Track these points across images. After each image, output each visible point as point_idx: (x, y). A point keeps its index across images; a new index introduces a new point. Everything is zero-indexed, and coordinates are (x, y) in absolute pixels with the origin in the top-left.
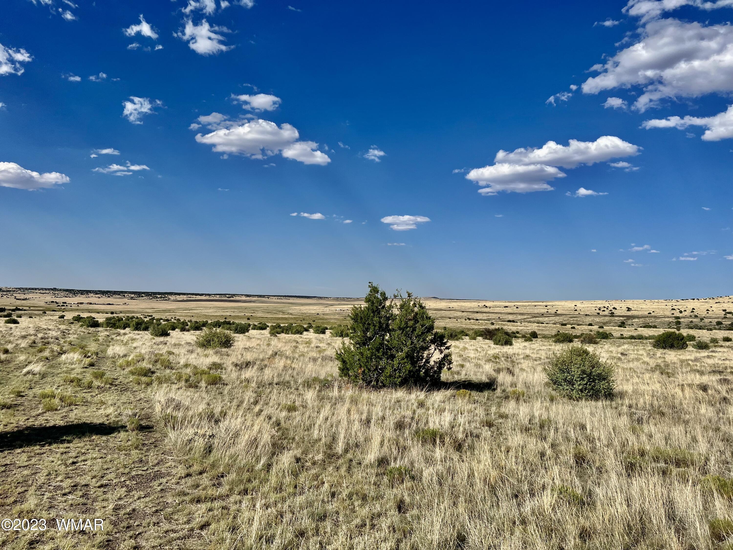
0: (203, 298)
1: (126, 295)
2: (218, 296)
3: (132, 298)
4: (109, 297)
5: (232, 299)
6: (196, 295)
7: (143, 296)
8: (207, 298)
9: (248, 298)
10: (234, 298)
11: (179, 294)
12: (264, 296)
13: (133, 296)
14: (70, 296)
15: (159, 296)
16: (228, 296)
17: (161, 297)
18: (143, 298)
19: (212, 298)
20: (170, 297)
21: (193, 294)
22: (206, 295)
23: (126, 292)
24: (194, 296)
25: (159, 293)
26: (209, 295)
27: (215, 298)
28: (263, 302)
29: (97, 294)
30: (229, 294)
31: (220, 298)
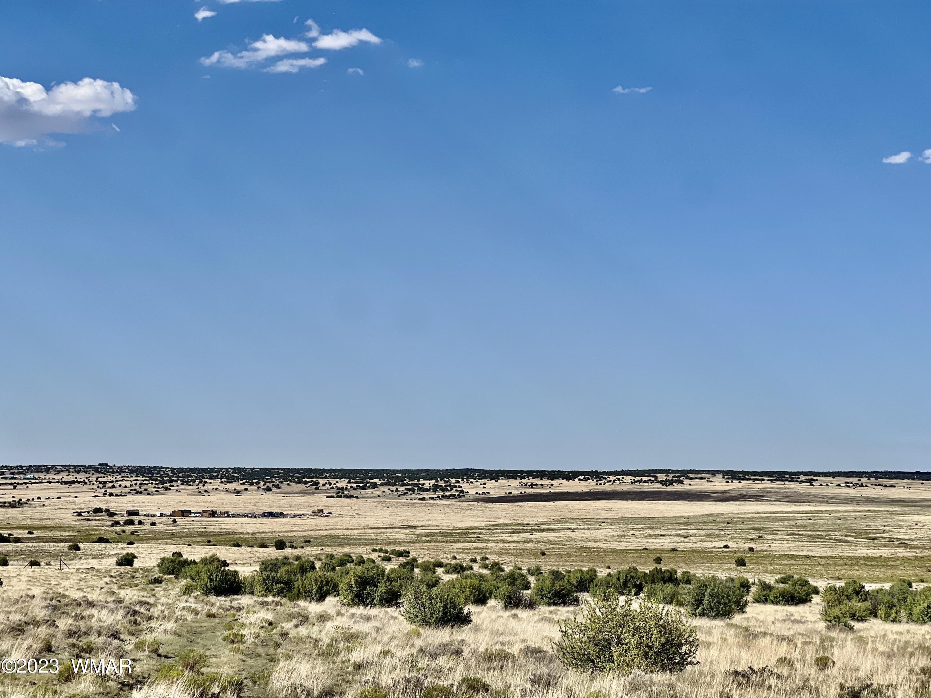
0: (577, 486)
1: (322, 481)
2: (628, 479)
3: (341, 493)
4: (269, 489)
5: (677, 487)
6: (553, 475)
7: (375, 486)
8: (590, 485)
9: (735, 485)
10: (689, 486)
11: (495, 475)
12: (793, 477)
13: (343, 483)
14: (150, 488)
15: (427, 484)
16: (662, 477)
17: (435, 488)
18: (376, 492)
19: (608, 487)
20: (465, 486)
21: (541, 474)
22: (587, 475)
23: (320, 473)
24: (546, 482)
25: (430, 474)
26: (597, 475)
27: (618, 487)
28: (790, 499)
29: (230, 480)
30: (666, 472)
31: (636, 488)
